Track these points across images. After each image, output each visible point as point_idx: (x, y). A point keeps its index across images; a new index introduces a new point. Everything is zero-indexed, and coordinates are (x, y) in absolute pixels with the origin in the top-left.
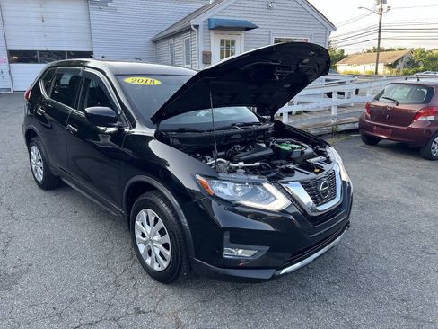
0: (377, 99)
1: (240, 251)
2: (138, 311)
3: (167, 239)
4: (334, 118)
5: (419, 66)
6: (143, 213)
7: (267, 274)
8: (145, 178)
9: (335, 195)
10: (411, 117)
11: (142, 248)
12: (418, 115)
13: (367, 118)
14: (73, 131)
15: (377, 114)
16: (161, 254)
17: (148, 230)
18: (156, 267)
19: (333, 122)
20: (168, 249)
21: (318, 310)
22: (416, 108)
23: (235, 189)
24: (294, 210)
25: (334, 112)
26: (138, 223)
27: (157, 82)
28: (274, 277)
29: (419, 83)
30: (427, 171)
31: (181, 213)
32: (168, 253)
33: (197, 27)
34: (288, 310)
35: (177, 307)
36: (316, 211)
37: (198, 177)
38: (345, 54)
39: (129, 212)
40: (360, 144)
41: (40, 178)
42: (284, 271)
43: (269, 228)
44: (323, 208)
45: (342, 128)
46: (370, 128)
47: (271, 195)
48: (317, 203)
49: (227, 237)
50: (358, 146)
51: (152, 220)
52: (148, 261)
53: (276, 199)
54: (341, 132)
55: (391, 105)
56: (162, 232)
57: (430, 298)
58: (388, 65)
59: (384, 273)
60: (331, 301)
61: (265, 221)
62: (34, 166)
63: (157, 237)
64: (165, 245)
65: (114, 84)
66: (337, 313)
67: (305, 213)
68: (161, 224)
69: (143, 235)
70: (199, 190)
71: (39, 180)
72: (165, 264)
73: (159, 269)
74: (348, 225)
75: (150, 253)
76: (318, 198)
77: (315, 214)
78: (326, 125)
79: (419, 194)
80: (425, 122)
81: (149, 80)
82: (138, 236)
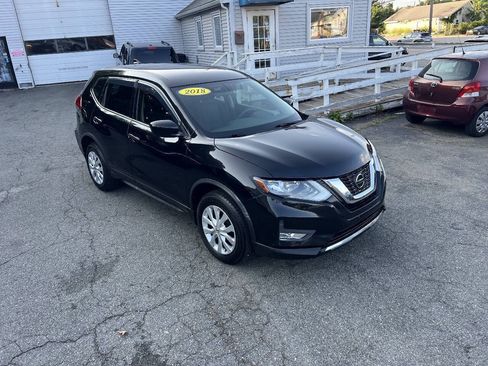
0: (421, 75)
1: (292, 235)
2: (214, 286)
3: (231, 228)
4: (377, 96)
5: (480, 19)
6: (209, 209)
7: (314, 252)
8: (209, 181)
9: (369, 184)
10: (455, 93)
11: (209, 238)
12: (462, 91)
13: (411, 97)
14: (136, 140)
15: (422, 91)
16: (227, 241)
17: (214, 222)
18: (223, 252)
19: (376, 101)
20: (233, 236)
21: (357, 279)
22: (461, 84)
23: (285, 186)
24: (335, 200)
25: (377, 91)
26: (205, 217)
27: (207, 91)
28: (320, 254)
29: (465, 57)
30: (470, 149)
31: (243, 208)
32: (234, 240)
33: (227, 5)
34: (333, 280)
35: (244, 282)
36: (353, 199)
37: (255, 178)
38: (394, 8)
39: (195, 208)
40: (404, 123)
41: (100, 182)
42: (328, 249)
43: (315, 215)
44: (358, 197)
45: (386, 106)
46: (414, 106)
47: (315, 189)
48: (354, 193)
49: (281, 224)
50: (402, 125)
51: (218, 214)
52: (216, 248)
53: (319, 192)
54: (386, 111)
55: (435, 82)
56: (227, 224)
57: (452, 265)
58: (444, 19)
59: (415, 247)
60: (368, 271)
61: (310, 211)
62: (92, 171)
63: (223, 228)
64: (231, 234)
65: (171, 97)
66: (373, 280)
67: (343, 202)
68: (226, 217)
69: (210, 227)
70: (254, 187)
71: (99, 182)
72: (231, 249)
73: (227, 253)
74: (383, 208)
75: (217, 241)
76: (354, 188)
77: (352, 202)
78: (369, 105)
79: (458, 173)
80: (469, 99)
81: (200, 89)
82: (205, 227)
